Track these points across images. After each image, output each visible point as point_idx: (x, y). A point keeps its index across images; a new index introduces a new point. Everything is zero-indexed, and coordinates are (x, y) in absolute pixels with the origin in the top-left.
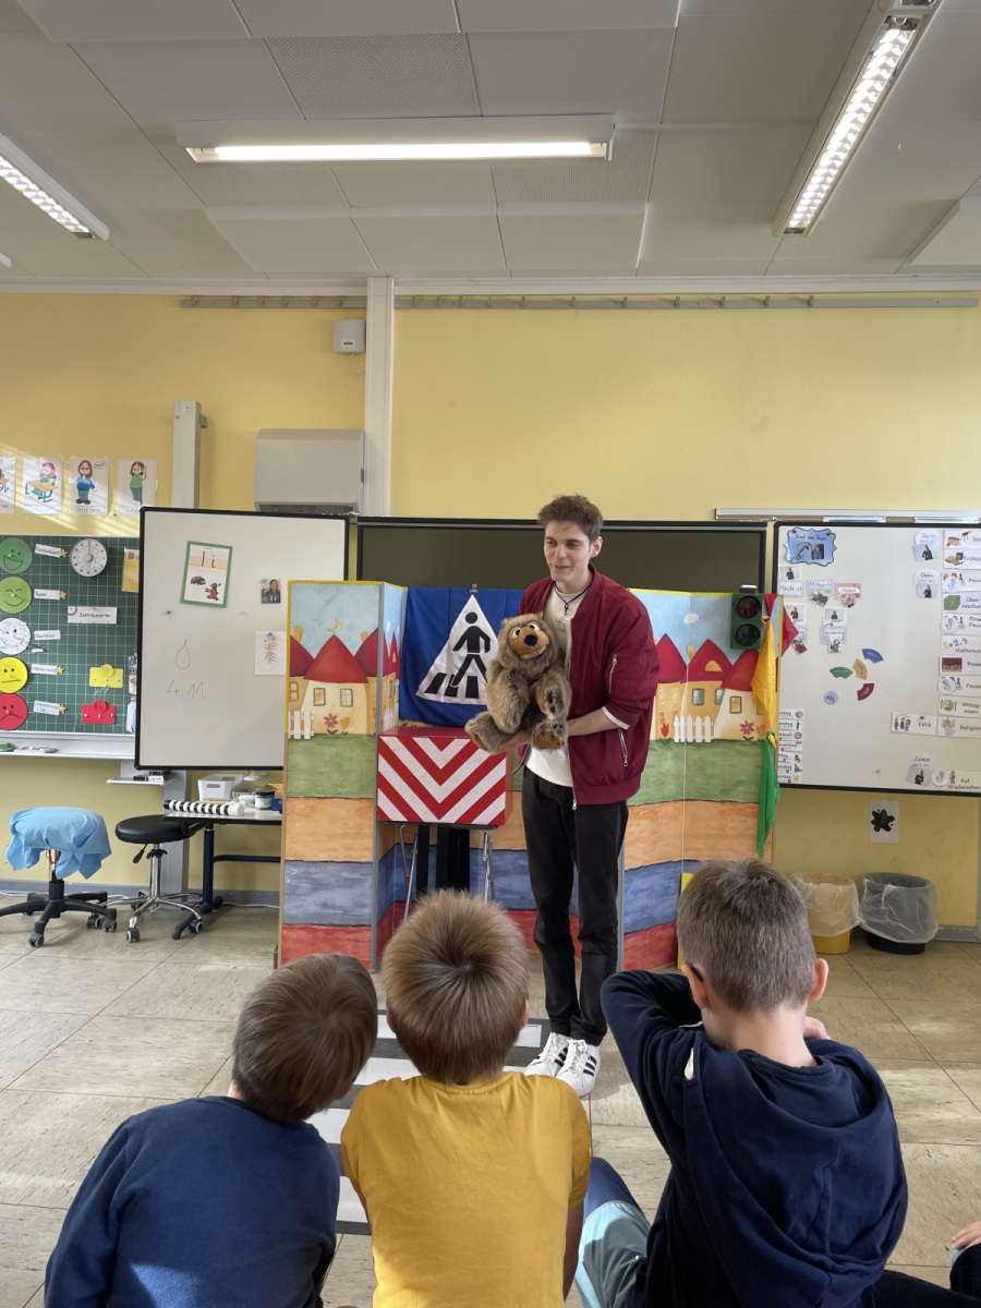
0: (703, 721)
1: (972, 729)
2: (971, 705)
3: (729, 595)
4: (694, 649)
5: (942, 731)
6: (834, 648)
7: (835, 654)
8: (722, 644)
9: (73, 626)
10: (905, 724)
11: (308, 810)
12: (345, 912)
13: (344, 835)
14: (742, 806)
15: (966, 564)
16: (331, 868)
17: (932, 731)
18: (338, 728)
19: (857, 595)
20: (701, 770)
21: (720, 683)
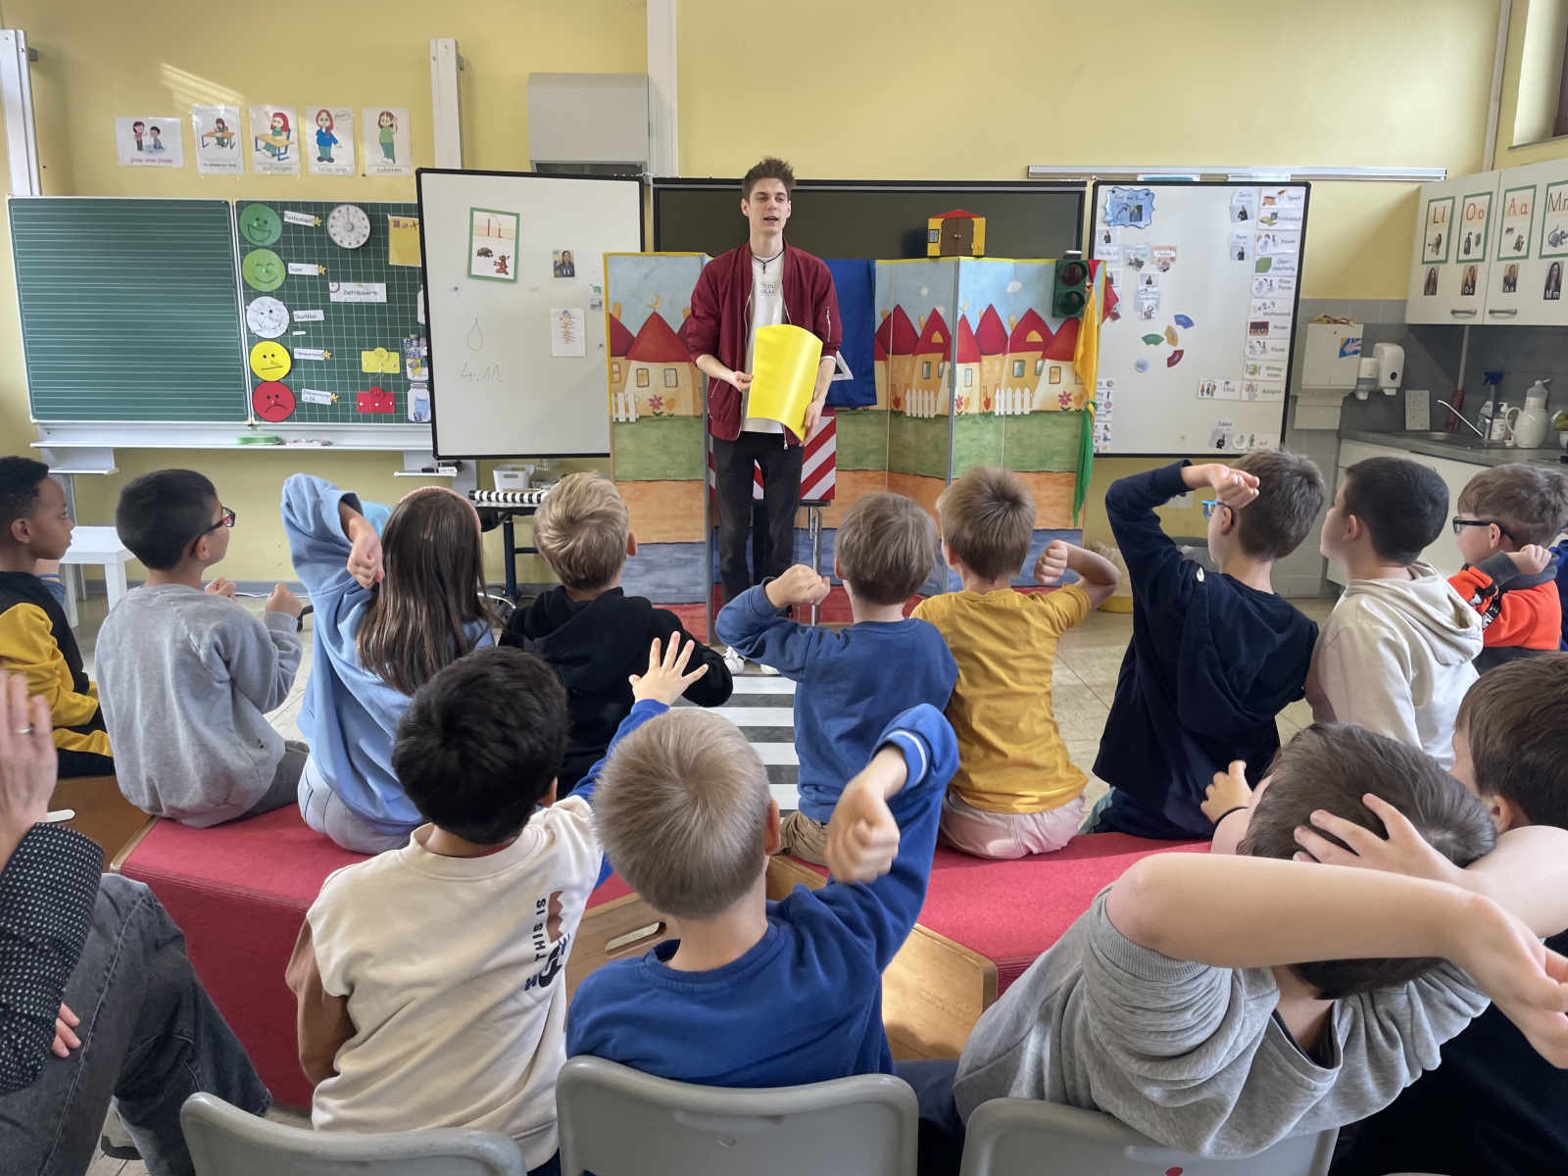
0: (1022, 392)
1: (1273, 392)
2: (1274, 369)
3: (1052, 261)
4: (1016, 319)
5: (1245, 395)
6: (1148, 316)
7: (1149, 321)
8: (1044, 314)
9: (337, 305)
10: (1210, 391)
11: (637, 493)
12: (680, 591)
13: (675, 517)
14: (1057, 476)
15: (1279, 225)
16: (664, 549)
17: (1235, 396)
18: (664, 410)
19: (1173, 259)
20: (1019, 442)
21: (1040, 353)
